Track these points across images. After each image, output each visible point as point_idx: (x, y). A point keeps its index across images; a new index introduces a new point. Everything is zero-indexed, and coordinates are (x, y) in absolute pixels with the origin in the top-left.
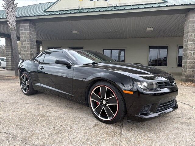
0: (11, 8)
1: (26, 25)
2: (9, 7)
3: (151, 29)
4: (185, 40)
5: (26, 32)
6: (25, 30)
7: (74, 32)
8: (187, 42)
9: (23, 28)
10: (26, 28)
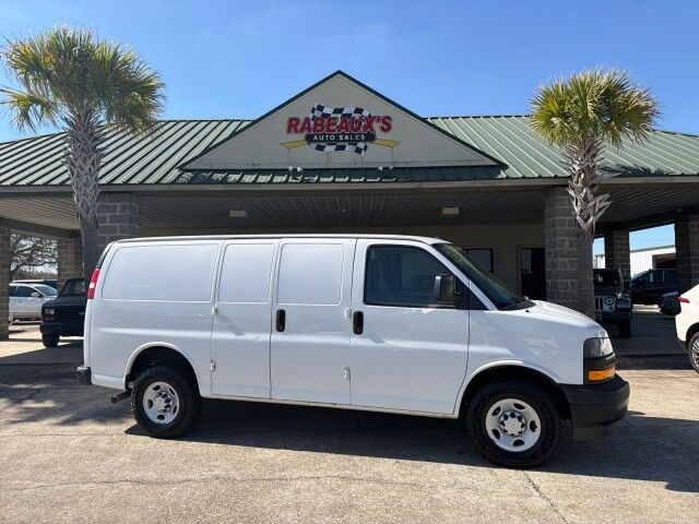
0: (89, 162)
1: (119, 204)
2: (85, 160)
3: (455, 211)
4: (549, 253)
5: (118, 225)
6: (114, 219)
7: (233, 214)
8: (556, 257)
9: (108, 215)
10: (118, 213)
